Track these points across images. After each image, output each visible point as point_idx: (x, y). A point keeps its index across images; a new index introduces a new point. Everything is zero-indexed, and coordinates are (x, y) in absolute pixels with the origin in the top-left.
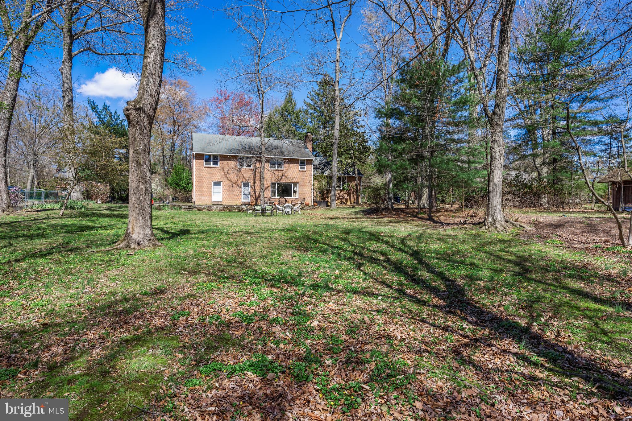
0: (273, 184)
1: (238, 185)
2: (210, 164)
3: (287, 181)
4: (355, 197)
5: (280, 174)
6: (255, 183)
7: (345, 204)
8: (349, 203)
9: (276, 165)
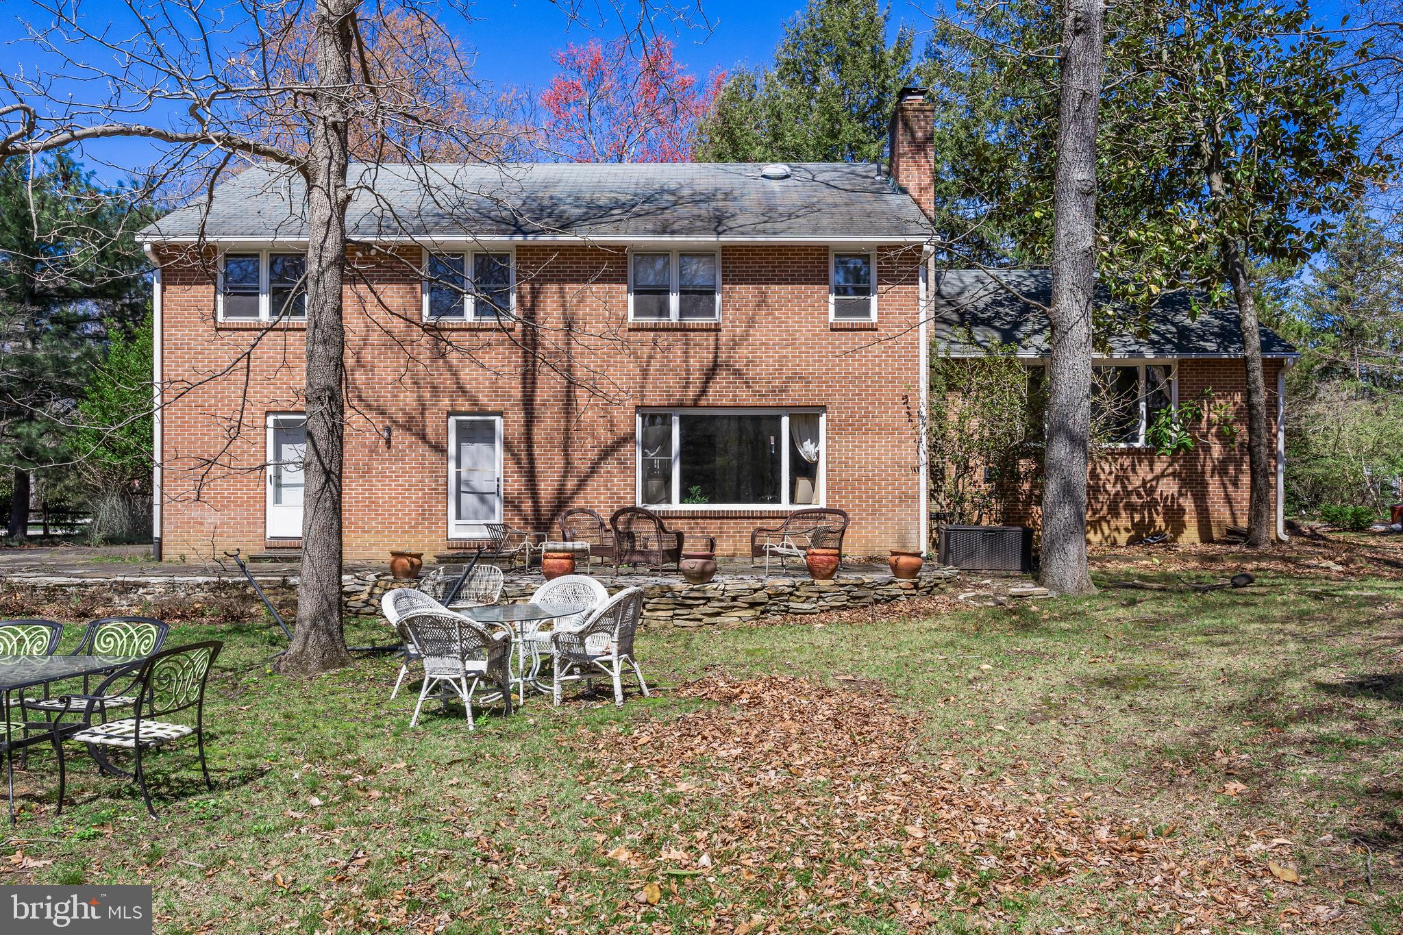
0: (655, 418)
1: (423, 437)
2: (255, 311)
3: (745, 397)
4: (1243, 495)
5: (701, 357)
6: (530, 420)
7: (1168, 544)
8: (1190, 536)
9: (674, 300)
